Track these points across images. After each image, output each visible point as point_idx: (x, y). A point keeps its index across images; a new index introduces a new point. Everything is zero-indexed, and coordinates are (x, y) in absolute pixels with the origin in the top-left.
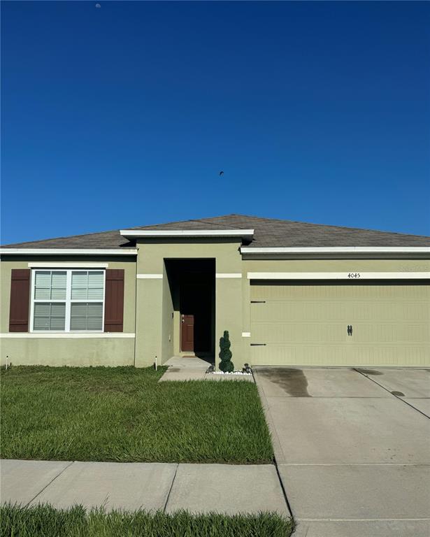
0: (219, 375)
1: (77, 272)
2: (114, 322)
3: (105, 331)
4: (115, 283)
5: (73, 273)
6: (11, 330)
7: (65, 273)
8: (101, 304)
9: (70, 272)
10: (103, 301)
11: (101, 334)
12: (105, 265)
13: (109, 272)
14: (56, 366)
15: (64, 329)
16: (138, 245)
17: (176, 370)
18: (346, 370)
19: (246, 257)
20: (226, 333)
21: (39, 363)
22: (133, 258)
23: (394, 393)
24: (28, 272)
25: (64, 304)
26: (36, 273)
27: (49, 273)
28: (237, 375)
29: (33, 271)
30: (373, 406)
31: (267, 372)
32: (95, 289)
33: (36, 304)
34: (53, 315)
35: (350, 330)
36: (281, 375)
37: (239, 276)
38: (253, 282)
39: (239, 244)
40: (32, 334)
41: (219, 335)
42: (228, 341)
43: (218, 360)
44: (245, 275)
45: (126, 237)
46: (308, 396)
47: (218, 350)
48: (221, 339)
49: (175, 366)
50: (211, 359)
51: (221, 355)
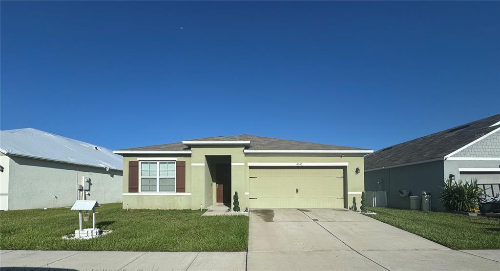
0: (233, 213)
1: (162, 162)
2: (181, 188)
3: (177, 192)
4: (181, 168)
5: (160, 163)
6: (130, 192)
7: (156, 163)
8: (174, 178)
9: (158, 162)
10: (175, 177)
11: (175, 194)
12: (176, 159)
13: (178, 162)
14: (153, 209)
15: (156, 191)
16: (192, 149)
17: (211, 211)
18: (295, 210)
19: (246, 155)
20: (236, 193)
21: (144, 208)
22: (189, 155)
23: (313, 220)
24: (137, 163)
25: (156, 179)
26: (142, 163)
27: (148, 163)
28: (242, 212)
29: (140, 162)
30: (302, 226)
31: (256, 211)
32: (171, 171)
33: (142, 178)
34: (150, 184)
35: (297, 191)
36: (262, 213)
37: (243, 164)
38: (251, 167)
39: (243, 148)
40: (141, 193)
41: (233, 194)
42: (237, 197)
43: (233, 206)
44: (246, 164)
45: (186, 145)
46: (273, 222)
47: (233, 201)
48: (234, 196)
49: (211, 209)
50: (230, 206)
51: (234, 204)
